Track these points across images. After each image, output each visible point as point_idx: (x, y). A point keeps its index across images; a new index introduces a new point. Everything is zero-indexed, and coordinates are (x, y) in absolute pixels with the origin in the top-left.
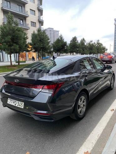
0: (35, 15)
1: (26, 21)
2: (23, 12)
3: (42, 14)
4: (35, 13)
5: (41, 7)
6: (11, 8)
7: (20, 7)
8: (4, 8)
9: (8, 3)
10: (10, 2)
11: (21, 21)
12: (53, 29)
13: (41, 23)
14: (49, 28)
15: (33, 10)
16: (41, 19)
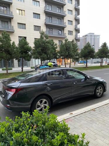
0: (72, 25)
1: (64, 31)
2: (62, 24)
3: (79, 23)
4: (72, 23)
5: (78, 17)
6: (53, 22)
7: (60, 20)
8: (46, 23)
9: (51, 18)
10: (52, 17)
11: (60, 31)
12: (94, 34)
13: (77, 31)
14: (90, 33)
15: (70, 21)
16: (78, 27)
